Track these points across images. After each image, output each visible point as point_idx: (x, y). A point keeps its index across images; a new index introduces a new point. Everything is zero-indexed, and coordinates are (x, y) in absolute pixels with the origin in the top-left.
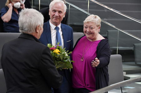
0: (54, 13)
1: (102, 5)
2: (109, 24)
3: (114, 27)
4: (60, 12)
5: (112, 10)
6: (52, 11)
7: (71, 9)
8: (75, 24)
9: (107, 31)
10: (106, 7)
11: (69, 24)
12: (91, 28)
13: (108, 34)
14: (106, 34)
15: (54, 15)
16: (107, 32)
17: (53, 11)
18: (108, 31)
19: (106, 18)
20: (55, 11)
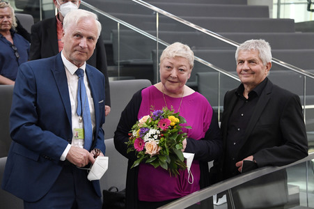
0: (79, 41)
1: (185, 22)
3: (209, 65)
4: (90, 38)
5: (204, 30)
6: (71, 36)
7: (123, 31)
8: (132, 61)
9: (197, 75)
11: (119, 61)
13: (198, 81)
14: (195, 81)
15: (78, 45)
16: (197, 77)
17: (75, 35)
18: (200, 74)
20: (79, 36)
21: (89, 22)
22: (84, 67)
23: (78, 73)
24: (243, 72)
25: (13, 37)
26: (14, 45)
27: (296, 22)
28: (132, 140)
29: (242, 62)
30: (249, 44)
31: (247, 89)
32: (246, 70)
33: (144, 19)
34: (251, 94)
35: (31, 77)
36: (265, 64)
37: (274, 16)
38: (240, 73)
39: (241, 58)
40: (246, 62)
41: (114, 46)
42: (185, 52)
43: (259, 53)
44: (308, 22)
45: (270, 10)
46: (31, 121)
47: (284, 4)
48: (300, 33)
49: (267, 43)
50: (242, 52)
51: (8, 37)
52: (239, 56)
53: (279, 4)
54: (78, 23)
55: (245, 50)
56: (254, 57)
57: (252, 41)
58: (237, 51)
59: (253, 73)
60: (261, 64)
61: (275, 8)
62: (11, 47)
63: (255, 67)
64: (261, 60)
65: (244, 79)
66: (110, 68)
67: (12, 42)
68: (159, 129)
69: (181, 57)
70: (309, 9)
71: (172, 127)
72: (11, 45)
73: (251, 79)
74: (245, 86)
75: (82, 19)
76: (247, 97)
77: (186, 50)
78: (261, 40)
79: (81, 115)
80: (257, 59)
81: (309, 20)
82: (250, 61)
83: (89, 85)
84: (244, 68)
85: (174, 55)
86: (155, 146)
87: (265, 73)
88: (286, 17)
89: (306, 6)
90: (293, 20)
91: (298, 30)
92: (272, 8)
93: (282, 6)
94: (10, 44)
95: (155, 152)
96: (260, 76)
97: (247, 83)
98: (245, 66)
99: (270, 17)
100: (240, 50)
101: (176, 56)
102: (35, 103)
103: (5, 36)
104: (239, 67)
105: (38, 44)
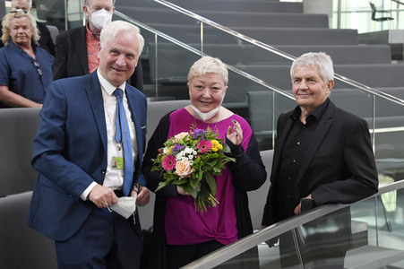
0: (116, 57)
1: (232, 32)
2: (249, 76)
3: (260, 82)
4: (129, 55)
5: (253, 42)
6: (107, 52)
7: (160, 43)
8: (171, 79)
9: (247, 94)
10: (240, 36)
11: (157, 79)
12: (216, 88)
13: (249, 101)
14: (244, 101)
15: (115, 61)
16: (247, 97)
17: (112, 51)
18: (250, 93)
19: (244, 64)
20: (116, 52)
21: (129, 37)
22: (123, 87)
23: (117, 94)
24: (300, 92)
25: (34, 51)
26: (36, 61)
27: (359, 32)
28: (161, 157)
29: (299, 80)
30: (307, 58)
31: (304, 113)
32: (304, 90)
33: (187, 30)
34: (309, 118)
35: (61, 97)
36: (326, 82)
37: (334, 25)
38: (297, 93)
39: (297, 75)
40: (304, 80)
41: (150, 62)
42: (217, 67)
43: (319, 69)
44: (374, 33)
45: (330, 20)
46: (53, 149)
47: (346, 12)
48: (364, 45)
49: (328, 57)
50: (298, 68)
51: (29, 52)
52: (295, 72)
53: (339, 12)
54: (116, 37)
55: (302, 66)
56: (313, 73)
57: (310, 54)
58: (292, 67)
59: (312, 93)
60: (321, 82)
61: (335, 17)
62: (33, 62)
63: (314, 87)
64: (322, 78)
65: (301, 100)
66: (146, 87)
67: (34, 57)
68: (197, 150)
69: (213, 73)
70: (373, 18)
71: (213, 152)
72: (33, 61)
73: (309, 100)
74: (302, 109)
75: (121, 33)
76: (304, 122)
77: (218, 64)
78: (321, 53)
79: (121, 142)
80: (317, 76)
81: (372, 30)
82: (309, 79)
83: (130, 108)
84: (301, 88)
85: (205, 71)
86: (188, 166)
87: (326, 93)
88: (348, 28)
89: (371, 14)
90: (356, 31)
91: (362, 42)
92: (332, 17)
93: (343, 15)
94: (31, 59)
95: (186, 173)
96: (321, 96)
97: (305, 105)
98: (303, 85)
99: (330, 27)
100: (296, 66)
101: (207, 73)
102: (64, 127)
103: (26, 50)
104: (296, 86)
105: (64, 58)
